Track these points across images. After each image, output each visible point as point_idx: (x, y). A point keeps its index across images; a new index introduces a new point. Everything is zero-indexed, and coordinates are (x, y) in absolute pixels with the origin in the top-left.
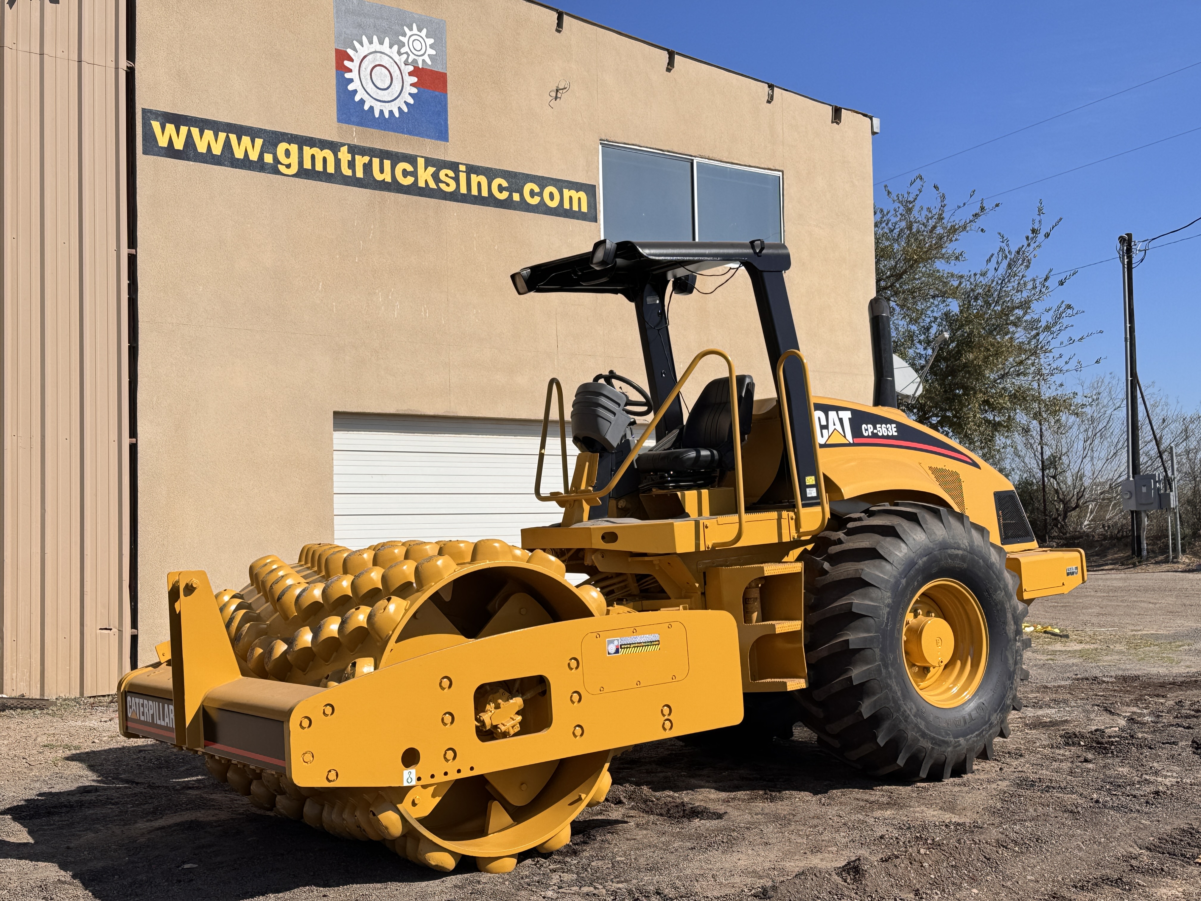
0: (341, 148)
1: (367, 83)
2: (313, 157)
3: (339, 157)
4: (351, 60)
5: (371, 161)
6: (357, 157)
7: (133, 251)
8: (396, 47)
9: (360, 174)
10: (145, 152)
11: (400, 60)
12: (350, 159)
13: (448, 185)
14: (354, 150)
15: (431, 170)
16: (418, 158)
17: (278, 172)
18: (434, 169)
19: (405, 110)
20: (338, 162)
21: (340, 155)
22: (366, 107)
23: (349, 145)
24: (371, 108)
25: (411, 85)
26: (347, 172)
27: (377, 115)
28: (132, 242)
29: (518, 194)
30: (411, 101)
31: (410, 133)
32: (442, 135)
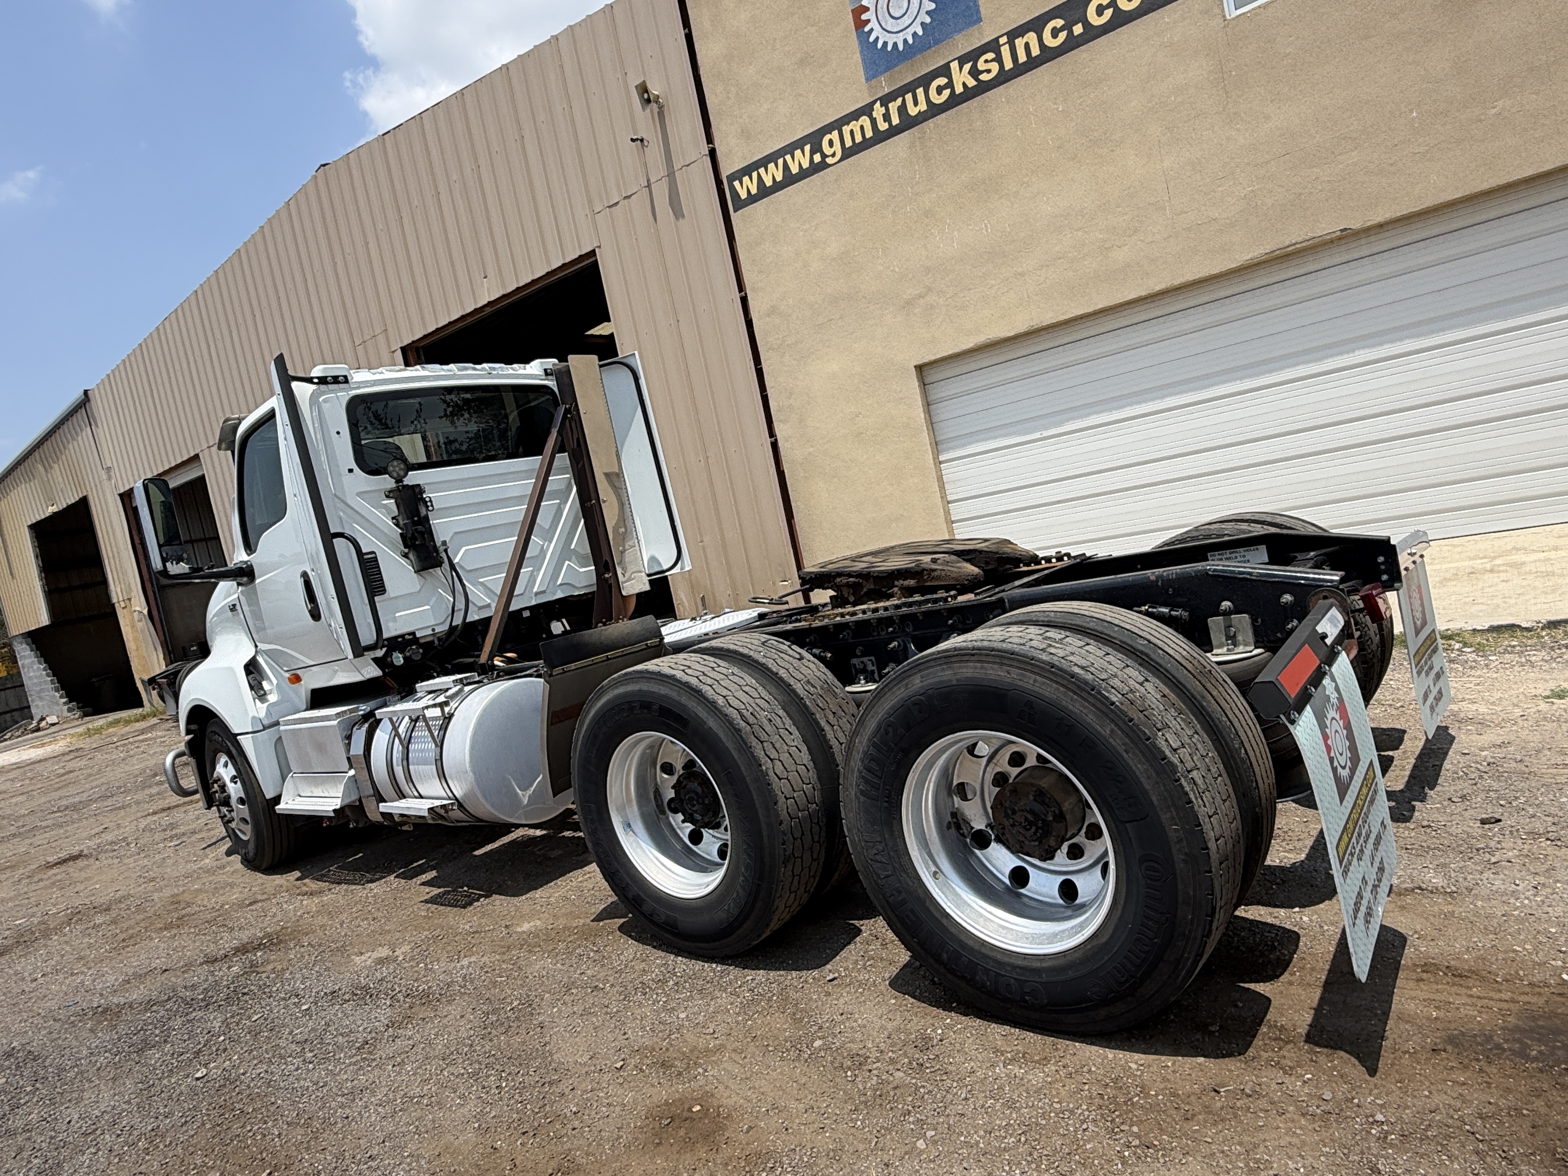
0: (875, 107)
1: (886, 22)
2: (852, 132)
3: (874, 116)
4: (866, 9)
5: (904, 101)
7: (743, 294)
9: (895, 120)
12: (884, 111)
13: (989, 71)
14: (885, 101)
15: (967, 67)
16: (951, 64)
17: (828, 166)
18: (970, 64)
19: (928, 20)
20: (874, 122)
21: (875, 114)
22: (889, 48)
23: (881, 98)
24: (895, 45)
26: (883, 126)
27: (901, 47)
29: (1080, 25)
30: (933, 6)
31: (937, 42)
32: (973, 17)
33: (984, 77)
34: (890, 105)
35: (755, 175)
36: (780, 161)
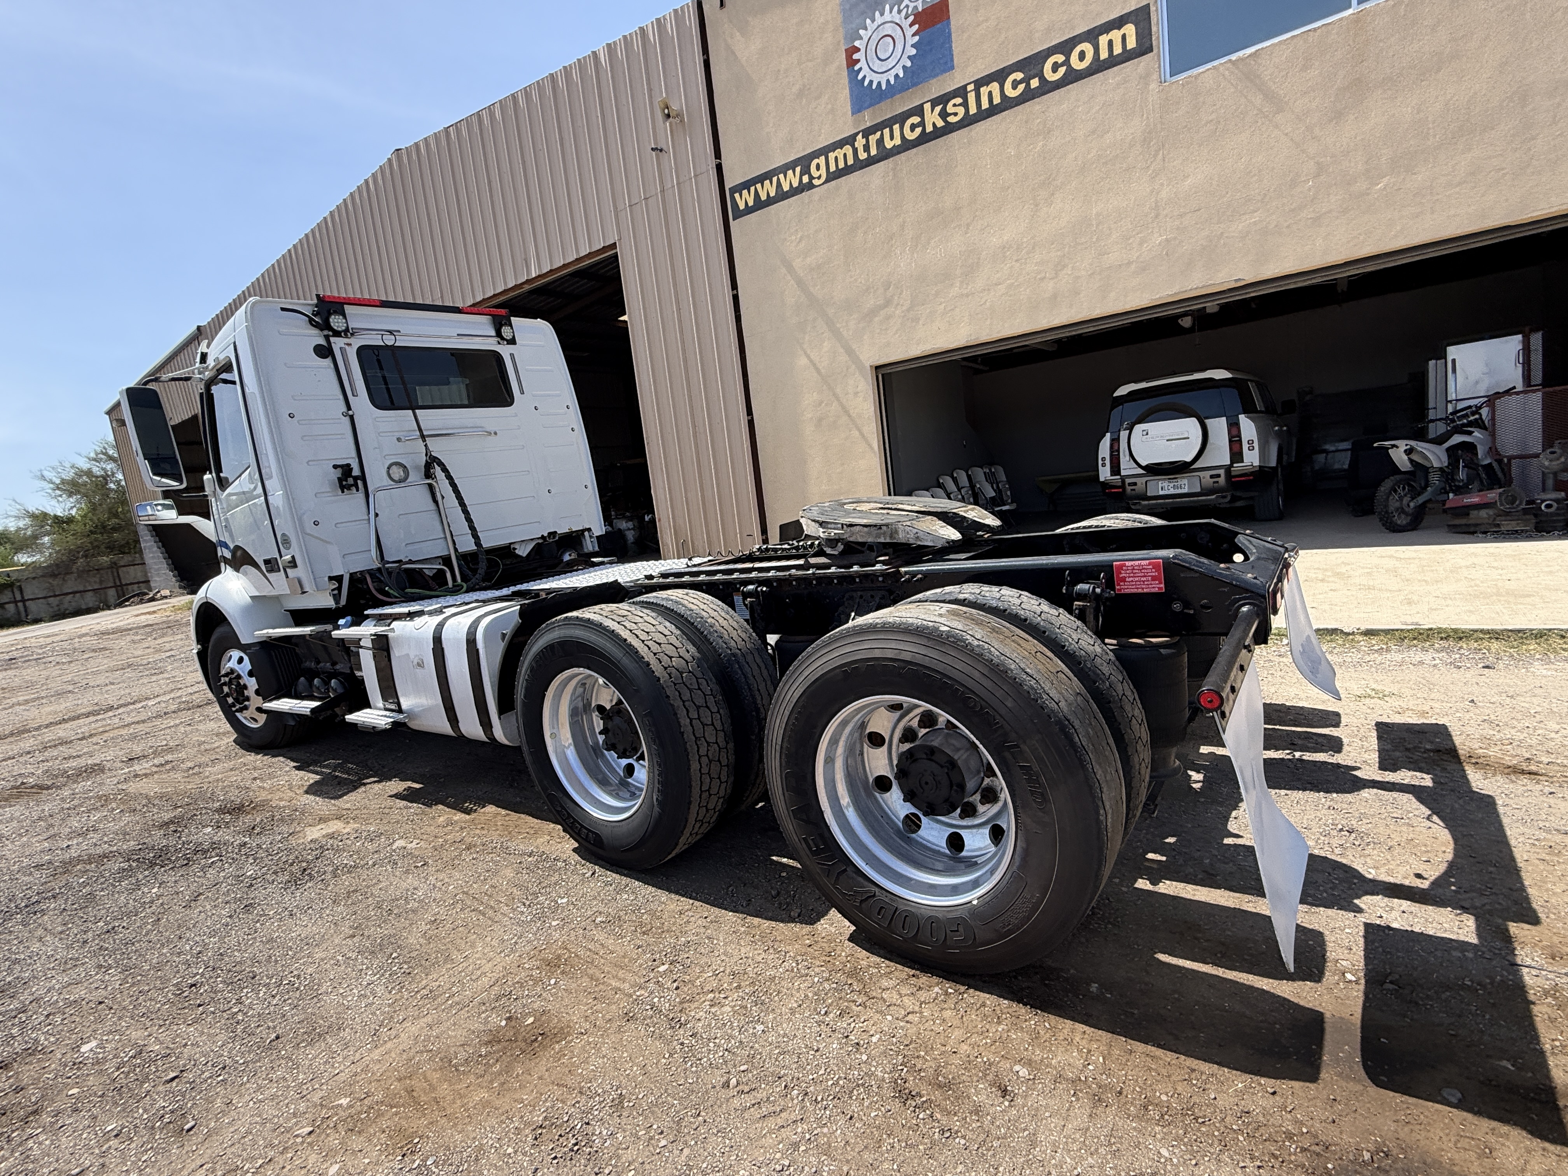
0: (857, 138)
1: (873, 63)
2: (836, 158)
3: (856, 146)
4: (858, 50)
5: (882, 134)
6: (870, 137)
7: (735, 292)
8: (896, 8)
9: (874, 152)
10: (734, 220)
11: (901, 19)
12: (865, 143)
13: (956, 114)
14: (867, 133)
15: (938, 109)
16: (925, 105)
17: (814, 186)
18: (941, 106)
19: (909, 64)
20: (855, 151)
22: (874, 87)
23: (862, 131)
24: (879, 83)
25: (913, 35)
26: (863, 156)
27: (884, 87)
28: (734, 286)
29: (1037, 79)
30: (914, 52)
31: (915, 85)
32: (947, 65)
33: (951, 119)
35: (752, 189)
36: (775, 179)
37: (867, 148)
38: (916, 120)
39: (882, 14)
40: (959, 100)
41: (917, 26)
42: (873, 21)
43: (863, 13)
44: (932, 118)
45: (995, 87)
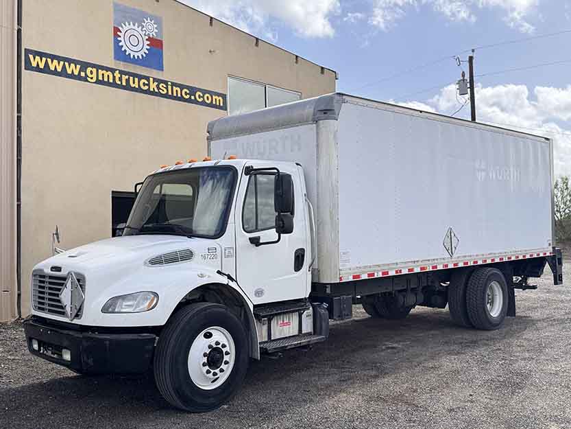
0: (116, 72)
2: (103, 75)
3: (115, 75)
4: (120, 31)
5: (129, 78)
8: (140, 28)
9: (124, 84)
10: (25, 69)
11: (142, 33)
12: (120, 77)
13: (163, 91)
14: (121, 72)
16: (150, 78)
17: (87, 81)
18: (157, 83)
19: (144, 55)
22: (127, 54)
23: (119, 70)
24: (129, 54)
25: (147, 45)
26: (118, 82)
27: (132, 56)
29: (193, 96)
30: (147, 52)
31: (146, 66)
32: (161, 68)
33: (161, 91)
34: (123, 76)
35: (44, 59)
36: (62, 63)
37: (120, 79)
38: (146, 82)
39: (134, 25)
40: (165, 86)
41: (148, 43)
42: (129, 24)
43: (124, 17)
44: (153, 86)
45: (179, 89)
